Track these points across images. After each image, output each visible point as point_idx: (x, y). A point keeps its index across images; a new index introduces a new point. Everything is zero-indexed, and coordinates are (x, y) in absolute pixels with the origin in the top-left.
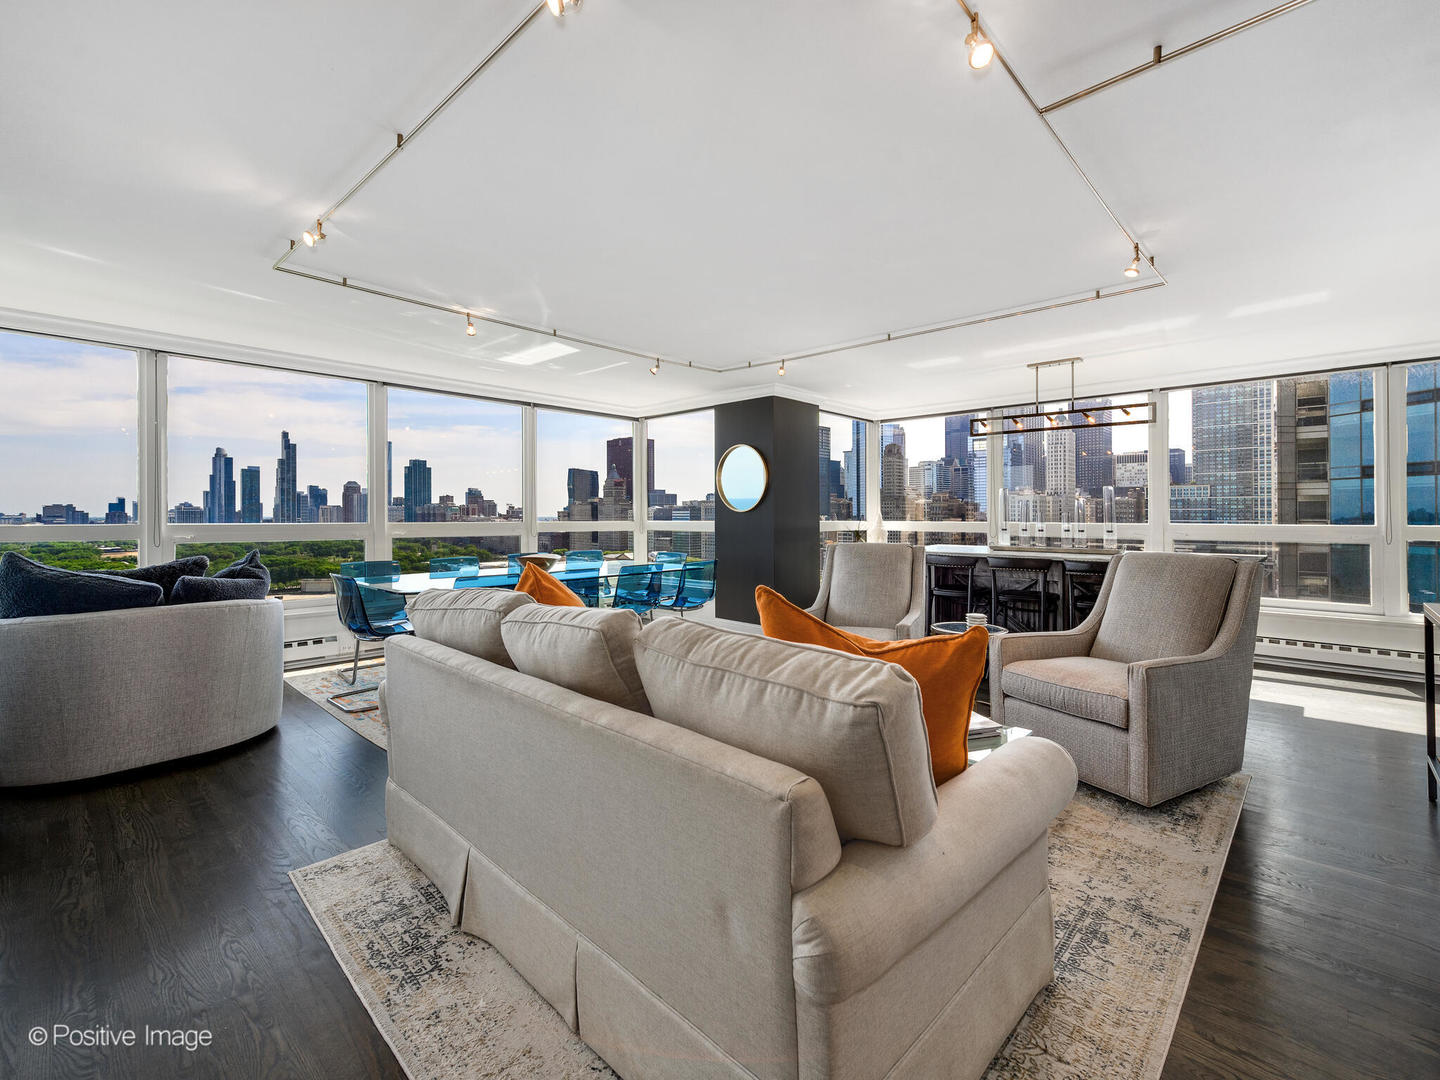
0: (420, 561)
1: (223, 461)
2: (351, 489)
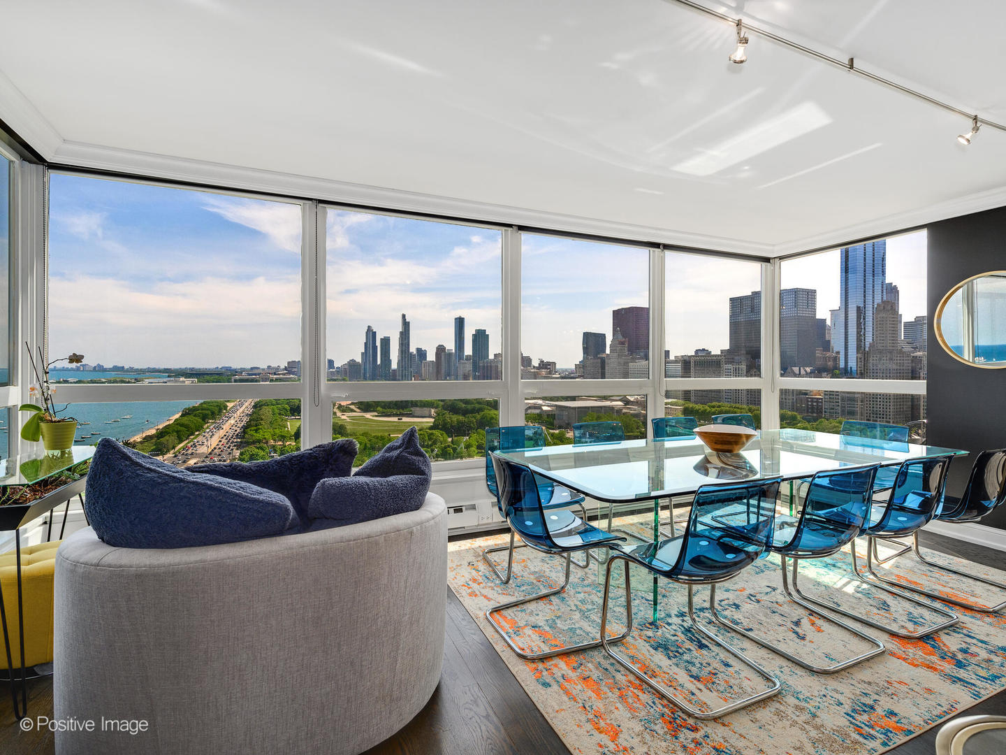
1: (371, 334)
2: (440, 350)
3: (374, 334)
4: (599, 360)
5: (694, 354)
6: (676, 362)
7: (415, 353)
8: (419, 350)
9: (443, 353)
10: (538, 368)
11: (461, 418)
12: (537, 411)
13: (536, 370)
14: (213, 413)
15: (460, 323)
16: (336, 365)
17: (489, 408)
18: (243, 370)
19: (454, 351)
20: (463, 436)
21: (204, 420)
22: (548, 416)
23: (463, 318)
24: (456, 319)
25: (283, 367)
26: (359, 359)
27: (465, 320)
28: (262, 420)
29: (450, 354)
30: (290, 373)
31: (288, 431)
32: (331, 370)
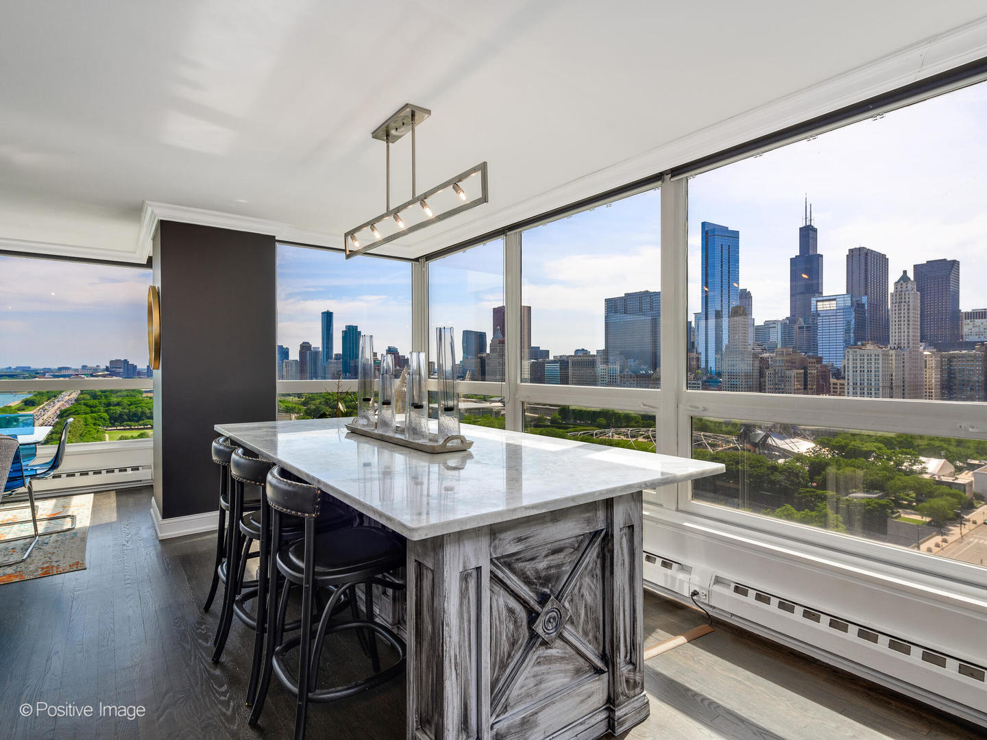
2: (305, 347)
4: (479, 361)
5: (573, 354)
6: (554, 362)
9: (308, 352)
15: (328, 317)
19: (321, 349)
23: (332, 313)
24: (323, 313)
25: (103, 367)
27: (334, 315)
29: (316, 353)
30: (111, 374)
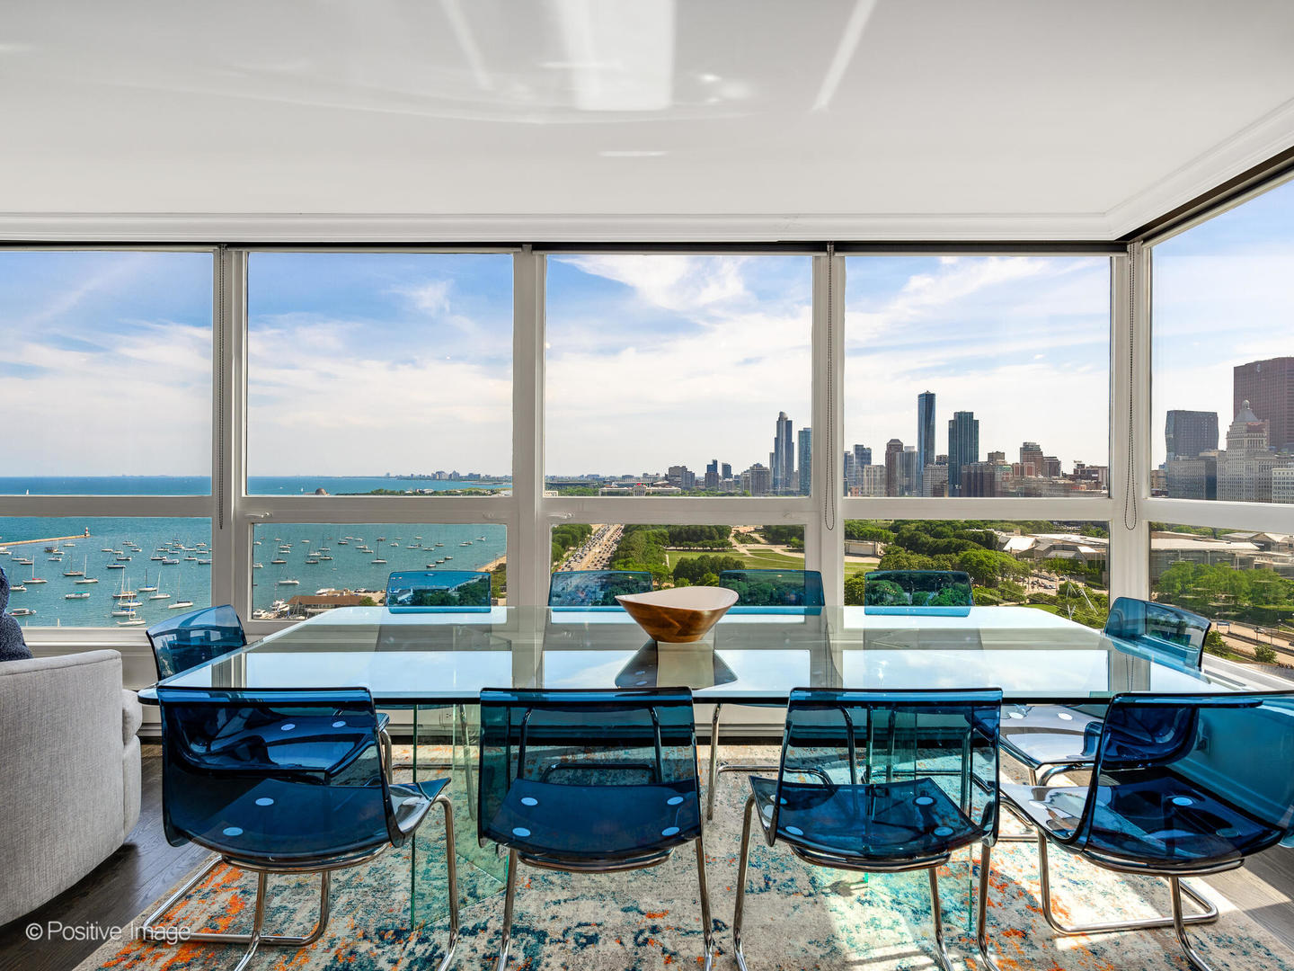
0: (964, 528)
1: (784, 424)
2: (894, 447)
3: (789, 424)
4: (1203, 464)
7: (852, 452)
8: (858, 448)
10: (1071, 478)
11: (926, 559)
12: (1070, 555)
13: (1067, 482)
14: (575, 538)
15: (927, 402)
16: (734, 472)
17: (977, 545)
18: (613, 479)
19: (916, 449)
20: (928, 591)
21: (563, 547)
22: (1091, 563)
23: (933, 395)
24: (920, 396)
25: (662, 475)
26: (766, 464)
27: (936, 397)
28: (633, 549)
29: (910, 455)
30: (671, 484)
31: (666, 567)
32: (727, 480)
